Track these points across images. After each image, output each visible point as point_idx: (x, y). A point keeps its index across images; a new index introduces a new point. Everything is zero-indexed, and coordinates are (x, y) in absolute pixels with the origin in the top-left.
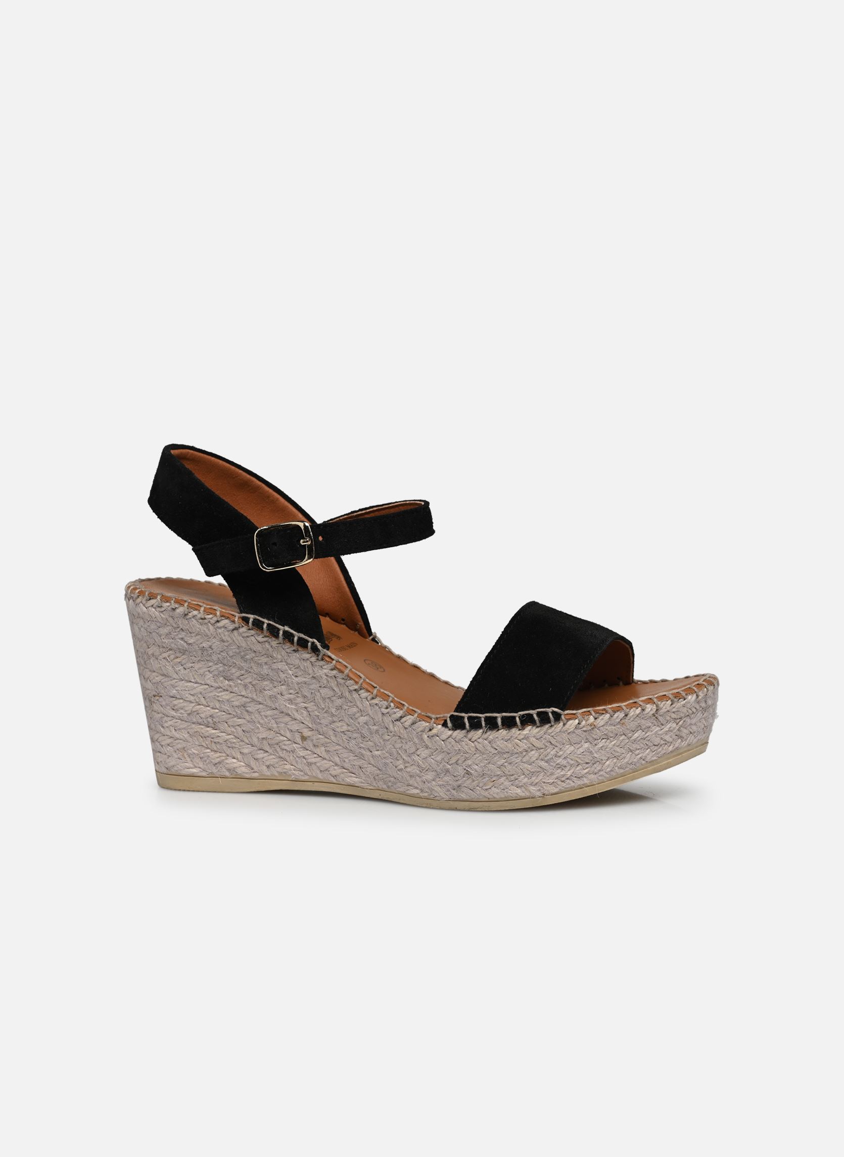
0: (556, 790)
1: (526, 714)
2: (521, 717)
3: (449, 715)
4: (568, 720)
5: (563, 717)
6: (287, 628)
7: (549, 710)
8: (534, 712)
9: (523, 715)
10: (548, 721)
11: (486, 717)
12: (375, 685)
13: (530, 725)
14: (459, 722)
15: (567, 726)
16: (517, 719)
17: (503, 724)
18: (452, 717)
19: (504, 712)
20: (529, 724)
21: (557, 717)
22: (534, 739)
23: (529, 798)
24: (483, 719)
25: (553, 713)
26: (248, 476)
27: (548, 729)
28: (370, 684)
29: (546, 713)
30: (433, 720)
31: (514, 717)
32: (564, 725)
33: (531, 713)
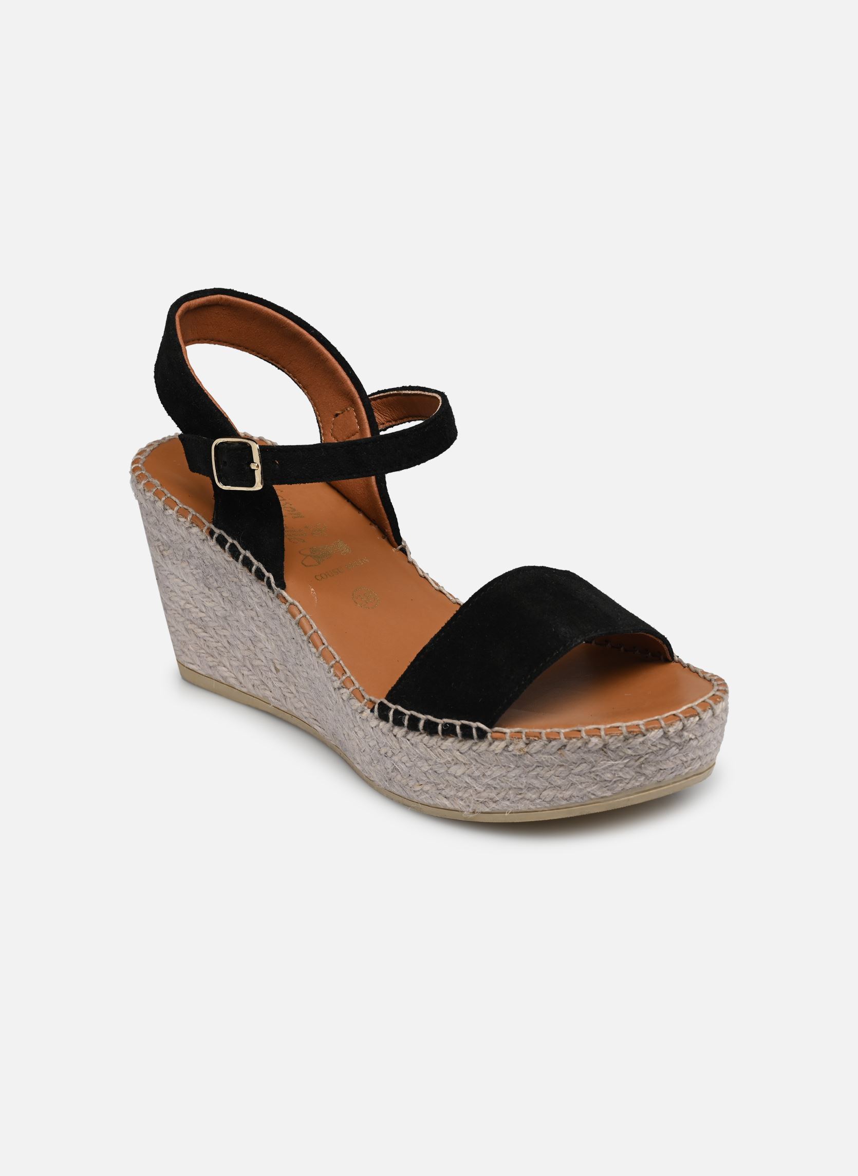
0: (487, 810)
1: (449, 724)
2: (445, 725)
3: (379, 701)
4: (495, 739)
5: (489, 735)
6: (248, 554)
7: (474, 725)
8: (457, 723)
9: (447, 723)
10: (471, 737)
11: (412, 715)
12: (325, 641)
13: (453, 737)
14: (385, 713)
15: (493, 747)
16: (440, 727)
17: (425, 728)
18: (381, 704)
19: (430, 715)
20: (451, 735)
21: (482, 735)
22: (458, 753)
23: (458, 811)
24: (407, 717)
25: (478, 729)
26: (297, 327)
27: (472, 746)
28: (321, 639)
29: (470, 728)
30: (366, 700)
31: (437, 724)
32: (490, 744)
33: (455, 724)
